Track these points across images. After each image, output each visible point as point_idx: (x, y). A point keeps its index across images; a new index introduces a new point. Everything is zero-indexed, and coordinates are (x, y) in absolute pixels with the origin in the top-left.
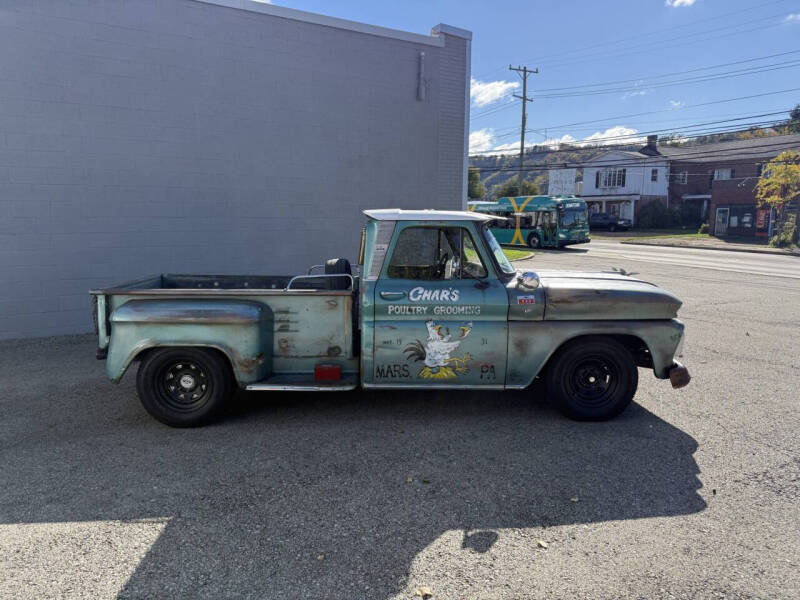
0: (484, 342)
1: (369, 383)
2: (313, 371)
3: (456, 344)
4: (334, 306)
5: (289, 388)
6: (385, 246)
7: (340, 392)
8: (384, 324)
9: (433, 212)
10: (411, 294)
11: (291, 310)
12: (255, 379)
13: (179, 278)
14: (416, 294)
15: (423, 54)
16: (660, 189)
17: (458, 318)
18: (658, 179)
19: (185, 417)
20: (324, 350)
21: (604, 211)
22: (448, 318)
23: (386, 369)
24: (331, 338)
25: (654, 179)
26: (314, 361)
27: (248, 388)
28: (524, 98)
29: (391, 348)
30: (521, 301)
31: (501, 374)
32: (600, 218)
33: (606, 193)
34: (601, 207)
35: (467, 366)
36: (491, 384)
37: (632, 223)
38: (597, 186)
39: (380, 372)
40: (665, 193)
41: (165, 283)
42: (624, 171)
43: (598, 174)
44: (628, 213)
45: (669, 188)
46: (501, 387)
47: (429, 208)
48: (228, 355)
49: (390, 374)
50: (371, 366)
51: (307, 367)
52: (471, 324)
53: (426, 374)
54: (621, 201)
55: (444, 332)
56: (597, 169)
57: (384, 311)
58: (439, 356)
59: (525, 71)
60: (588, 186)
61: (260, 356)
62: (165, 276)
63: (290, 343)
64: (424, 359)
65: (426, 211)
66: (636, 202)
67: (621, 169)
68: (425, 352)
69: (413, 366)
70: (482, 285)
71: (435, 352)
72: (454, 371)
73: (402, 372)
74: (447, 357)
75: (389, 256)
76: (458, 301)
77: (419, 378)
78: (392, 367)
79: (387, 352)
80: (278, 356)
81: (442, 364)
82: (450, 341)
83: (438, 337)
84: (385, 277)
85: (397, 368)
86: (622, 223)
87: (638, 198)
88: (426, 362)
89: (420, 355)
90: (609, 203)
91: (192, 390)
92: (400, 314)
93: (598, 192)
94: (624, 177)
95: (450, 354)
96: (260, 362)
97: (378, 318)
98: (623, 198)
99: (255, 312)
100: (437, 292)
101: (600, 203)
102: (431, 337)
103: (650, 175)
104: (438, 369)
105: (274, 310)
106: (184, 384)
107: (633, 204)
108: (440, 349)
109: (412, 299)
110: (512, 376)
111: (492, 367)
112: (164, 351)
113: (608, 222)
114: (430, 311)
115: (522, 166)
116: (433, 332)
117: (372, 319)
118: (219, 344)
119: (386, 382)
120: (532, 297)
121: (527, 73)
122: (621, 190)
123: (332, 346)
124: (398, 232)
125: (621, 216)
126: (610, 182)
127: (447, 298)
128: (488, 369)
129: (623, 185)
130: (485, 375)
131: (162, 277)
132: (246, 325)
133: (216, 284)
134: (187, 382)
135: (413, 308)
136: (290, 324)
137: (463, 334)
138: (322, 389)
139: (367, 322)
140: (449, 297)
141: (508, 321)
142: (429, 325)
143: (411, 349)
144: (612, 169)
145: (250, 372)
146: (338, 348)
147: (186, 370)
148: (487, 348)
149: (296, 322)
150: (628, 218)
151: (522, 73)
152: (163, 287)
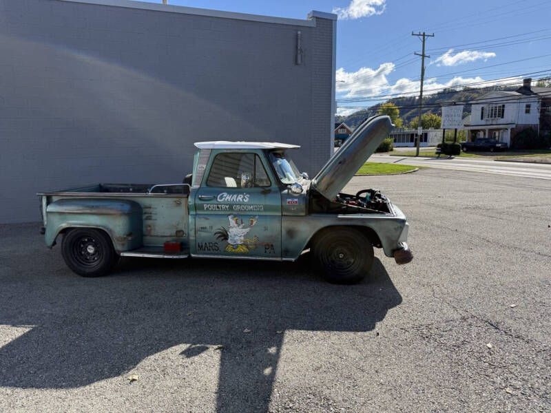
0: (266, 229)
1: (194, 254)
2: (162, 245)
3: (248, 230)
4: (179, 204)
5: (146, 256)
6: (205, 166)
7: (177, 259)
8: (201, 216)
9: (244, 143)
10: (219, 197)
11: (152, 206)
12: (125, 248)
13: (110, 186)
14: (221, 198)
15: (299, 33)
16: (533, 119)
17: (248, 213)
18: (531, 111)
19: (87, 271)
20: (174, 232)
21: (487, 137)
22: (243, 213)
23: (204, 245)
24: (178, 225)
25: (528, 112)
26: (165, 239)
27: (122, 254)
28: (423, 56)
29: (205, 232)
30: (289, 202)
31: (278, 250)
32: (483, 142)
33: (488, 123)
34: (485, 134)
35: (255, 245)
36: (272, 257)
37: (509, 145)
38: (482, 118)
39: (200, 247)
40: (537, 122)
41: (101, 189)
42: (504, 106)
43: (483, 109)
44: (507, 138)
45: (540, 119)
46: (279, 259)
47: (241, 141)
48: (109, 234)
49: (206, 249)
50: (194, 243)
51: (161, 243)
52: (257, 217)
53: (230, 249)
54: (501, 129)
55: (239, 221)
56: (482, 106)
57: (202, 208)
58: (237, 238)
59: (424, 35)
60: (474, 118)
61: (129, 235)
62: (102, 184)
63: (152, 227)
64: (227, 239)
65: (238, 143)
66: (512, 129)
67: (501, 105)
68: (228, 235)
69: (221, 244)
70: (266, 192)
71: (235, 235)
72: (247, 247)
73: (214, 247)
74: (242, 238)
75: (207, 173)
76: (249, 201)
77: (225, 251)
78: (208, 245)
79: (203, 234)
80: (145, 235)
81: (239, 243)
82: (244, 228)
83: (236, 225)
84: (204, 186)
85: (211, 245)
86: (500, 145)
87: (514, 126)
88: (229, 241)
89: (224, 236)
90: (491, 130)
91: (93, 254)
92: (212, 210)
93: (483, 122)
94: (503, 110)
95: (244, 236)
96: (130, 238)
97: (199, 212)
98: (501, 126)
99: (127, 207)
100: (235, 196)
101: (484, 131)
102: (231, 225)
103: (524, 109)
104: (236, 246)
105: (142, 206)
106: (89, 251)
107: (509, 131)
108: (237, 233)
109: (219, 200)
110: (286, 252)
111: (272, 246)
112: (74, 230)
113: (489, 145)
114: (231, 208)
115: (421, 105)
116: (232, 222)
117: (195, 213)
118: (105, 227)
119: (204, 254)
120: (296, 200)
121: (426, 37)
122: (501, 121)
123: (179, 229)
124: (212, 157)
125: (500, 141)
126: (492, 114)
127: (241, 200)
128: (269, 247)
129: (503, 117)
130: (268, 251)
131: (100, 185)
132: (121, 215)
133: (131, 190)
134: (91, 250)
135: (220, 206)
136: (153, 215)
137: (252, 224)
138: (166, 257)
139: (191, 215)
140: (243, 199)
141: (282, 215)
142: (230, 217)
143: (219, 233)
144: (494, 106)
145: (123, 245)
146: (182, 231)
147: (90, 242)
148: (268, 233)
149: (156, 214)
150: (505, 141)
151: (422, 37)
152: (101, 192)
